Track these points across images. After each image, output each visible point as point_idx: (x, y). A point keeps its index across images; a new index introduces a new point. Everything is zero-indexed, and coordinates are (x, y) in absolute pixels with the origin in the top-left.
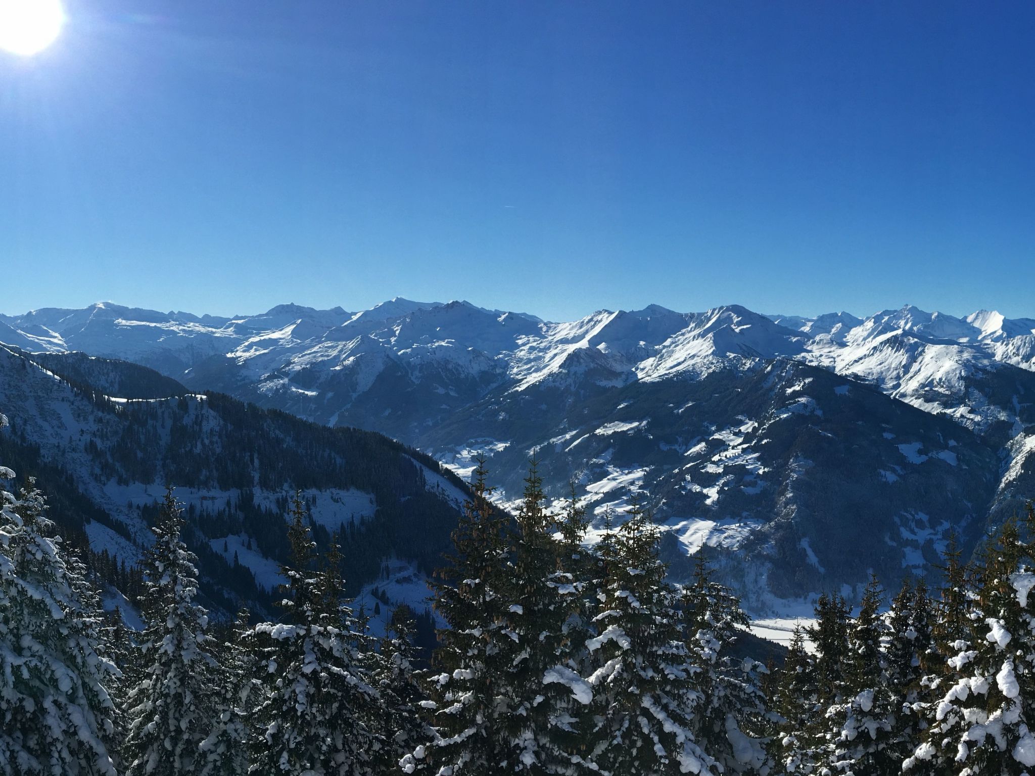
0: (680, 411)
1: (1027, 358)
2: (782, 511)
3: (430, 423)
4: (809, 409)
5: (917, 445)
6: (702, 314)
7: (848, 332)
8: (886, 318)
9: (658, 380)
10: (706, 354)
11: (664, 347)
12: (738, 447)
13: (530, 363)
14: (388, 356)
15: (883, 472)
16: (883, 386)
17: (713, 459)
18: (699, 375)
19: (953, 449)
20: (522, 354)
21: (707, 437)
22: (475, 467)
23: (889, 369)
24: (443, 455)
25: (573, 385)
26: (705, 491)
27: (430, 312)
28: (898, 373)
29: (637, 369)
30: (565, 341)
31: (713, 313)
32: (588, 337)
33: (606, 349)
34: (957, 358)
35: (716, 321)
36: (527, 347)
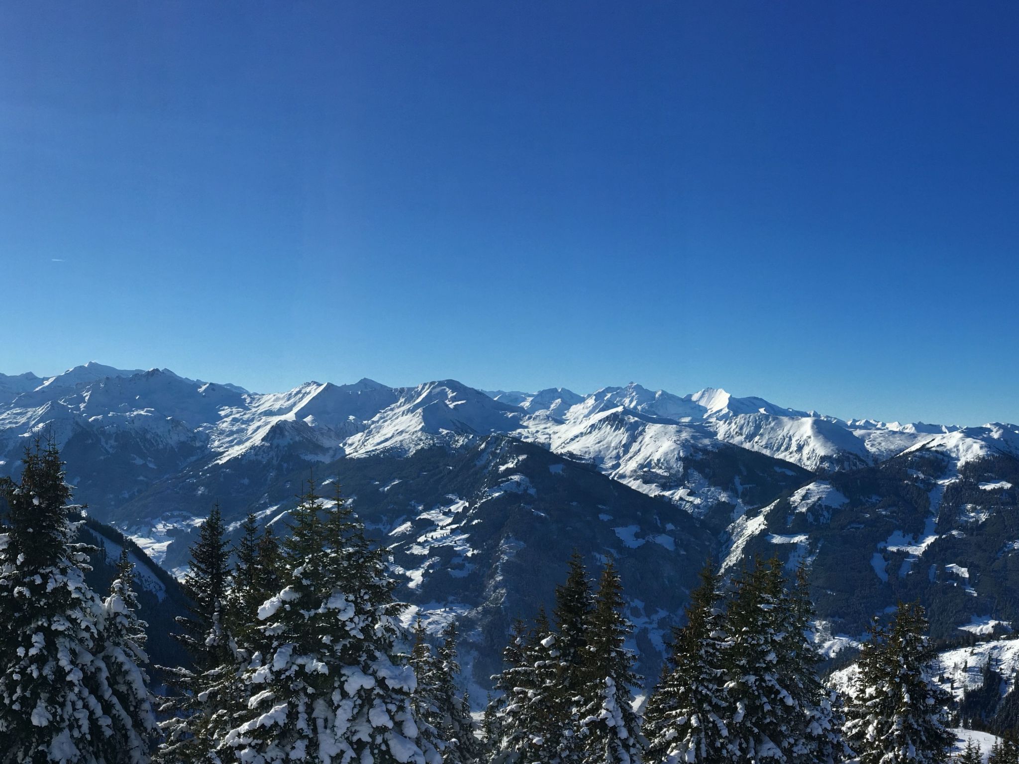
0: (386, 489)
1: (750, 437)
2: (491, 595)
3: (127, 496)
4: (522, 488)
5: (635, 529)
6: (413, 389)
7: (568, 409)
8: (609, 395)
9: (364, 456)
10: (415, 430)
11: (373, 422)
12: (447, 527)
13: (233, 435)
14: (77, 423)
15: (598, 556)
16: (602, 466)
17: (418, 540)
18: (406, 451)
19: (671, 533)
20: (224, 425)
21: (413, 517)
22: (170, 542)
23: (608, 448)
24: (138, 529)
25: (275, 459)
26: (408, 573)
27: (131, 380)
28: (618, 452)
29: (345, 445)
30: (269, 413)
31: (423, 388)
32: (296, 409)
33: (312, 422)
34: (675, 438)
35: (426, 396)
36: (229, 419)
